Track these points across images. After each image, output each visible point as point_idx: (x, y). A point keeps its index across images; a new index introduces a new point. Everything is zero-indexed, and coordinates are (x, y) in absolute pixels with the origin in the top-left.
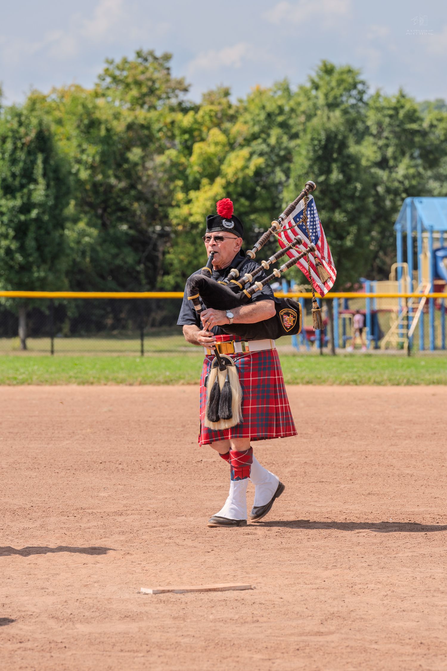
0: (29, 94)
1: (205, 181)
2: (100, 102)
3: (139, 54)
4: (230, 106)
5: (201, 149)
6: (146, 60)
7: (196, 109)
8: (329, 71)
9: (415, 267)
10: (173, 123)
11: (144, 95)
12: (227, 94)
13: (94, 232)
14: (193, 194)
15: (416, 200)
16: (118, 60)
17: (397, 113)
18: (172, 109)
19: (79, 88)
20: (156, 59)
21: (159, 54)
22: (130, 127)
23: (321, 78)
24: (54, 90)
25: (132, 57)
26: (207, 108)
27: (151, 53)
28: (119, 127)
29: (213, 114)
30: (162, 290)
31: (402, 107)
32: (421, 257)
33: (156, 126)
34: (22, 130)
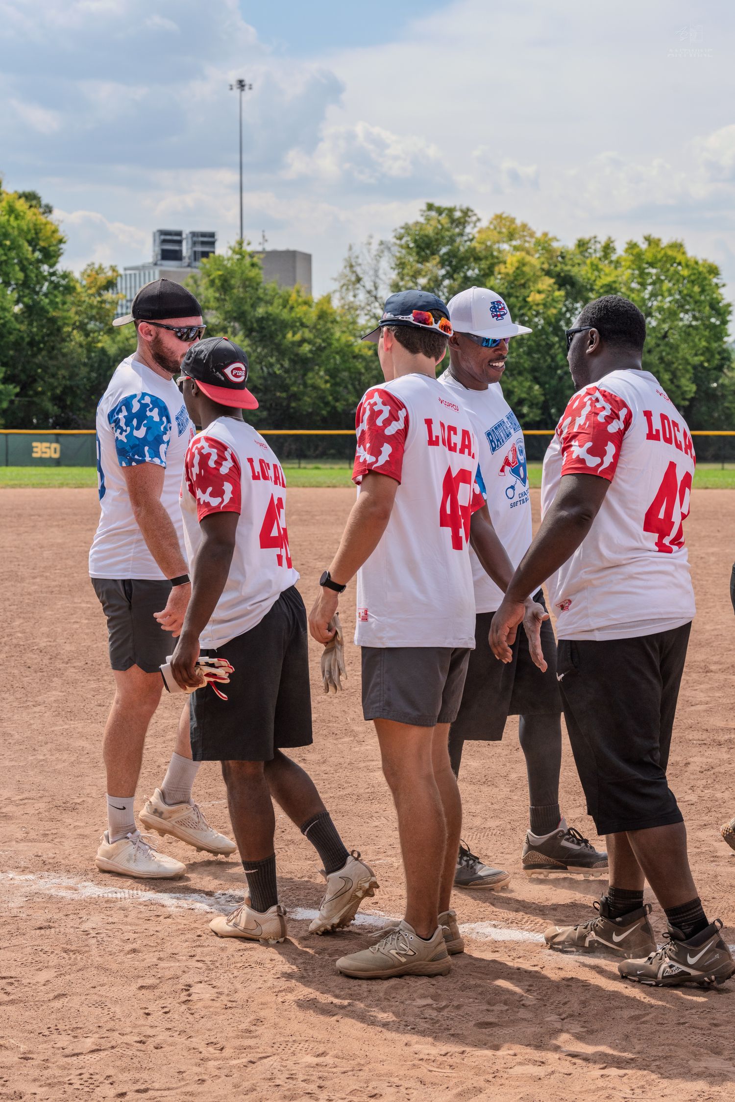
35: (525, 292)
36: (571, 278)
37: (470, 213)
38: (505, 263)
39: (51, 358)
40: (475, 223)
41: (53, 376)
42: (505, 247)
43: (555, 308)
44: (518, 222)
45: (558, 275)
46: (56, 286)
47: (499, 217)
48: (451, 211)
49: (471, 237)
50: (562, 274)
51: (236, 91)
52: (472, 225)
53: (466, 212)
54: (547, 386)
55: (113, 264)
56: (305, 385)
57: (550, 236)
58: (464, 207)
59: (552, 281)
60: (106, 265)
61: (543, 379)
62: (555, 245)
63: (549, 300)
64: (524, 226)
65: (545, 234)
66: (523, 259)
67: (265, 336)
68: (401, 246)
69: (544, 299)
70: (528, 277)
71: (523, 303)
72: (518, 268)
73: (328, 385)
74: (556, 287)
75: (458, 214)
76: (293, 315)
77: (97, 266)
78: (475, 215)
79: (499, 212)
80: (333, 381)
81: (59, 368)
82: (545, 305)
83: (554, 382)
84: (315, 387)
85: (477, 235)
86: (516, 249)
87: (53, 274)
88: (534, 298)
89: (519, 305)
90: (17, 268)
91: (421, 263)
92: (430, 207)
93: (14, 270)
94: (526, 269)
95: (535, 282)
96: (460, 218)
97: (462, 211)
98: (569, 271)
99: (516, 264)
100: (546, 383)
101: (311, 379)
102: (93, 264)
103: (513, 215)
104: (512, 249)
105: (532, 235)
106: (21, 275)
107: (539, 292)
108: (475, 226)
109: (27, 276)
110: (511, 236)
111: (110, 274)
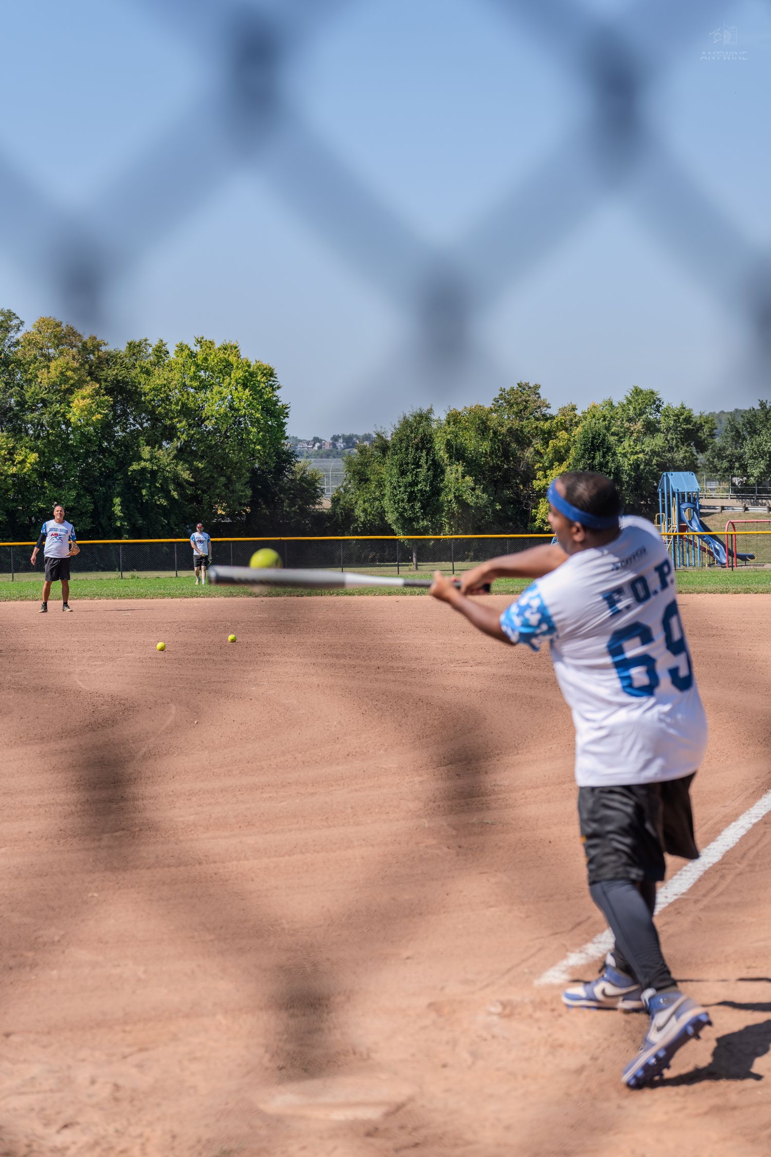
0: (448, 412)
1: (556, 463)
2: (494, 415)
3: (519, 385)
4: (575, 416)
5: (553, 443)
6: (524, 389)
7: (552, 418)
8: (637, 392)
9: (669, 516)
10: (536, 428)
11: (521, 411)
12: (574, 409)
13: (485, 496)
14: (548, 472)
15: (669, 474)
16: (508, 389)
17: (679, 418)
18: (537, 419)
19: (480, 408)
20: (530, 388)
21: (531, 385)
22: (510, 430)
23: (633, 397)
24: (465, 408)
25: (516, 386)
26: (560, 417)
27: (527, 384)
28: (504, 430)
29: (563, 421)
30: (532, 532)
31: (682, 414)
32: (672, 509)
33: (526, 430)
34: (413, 435)
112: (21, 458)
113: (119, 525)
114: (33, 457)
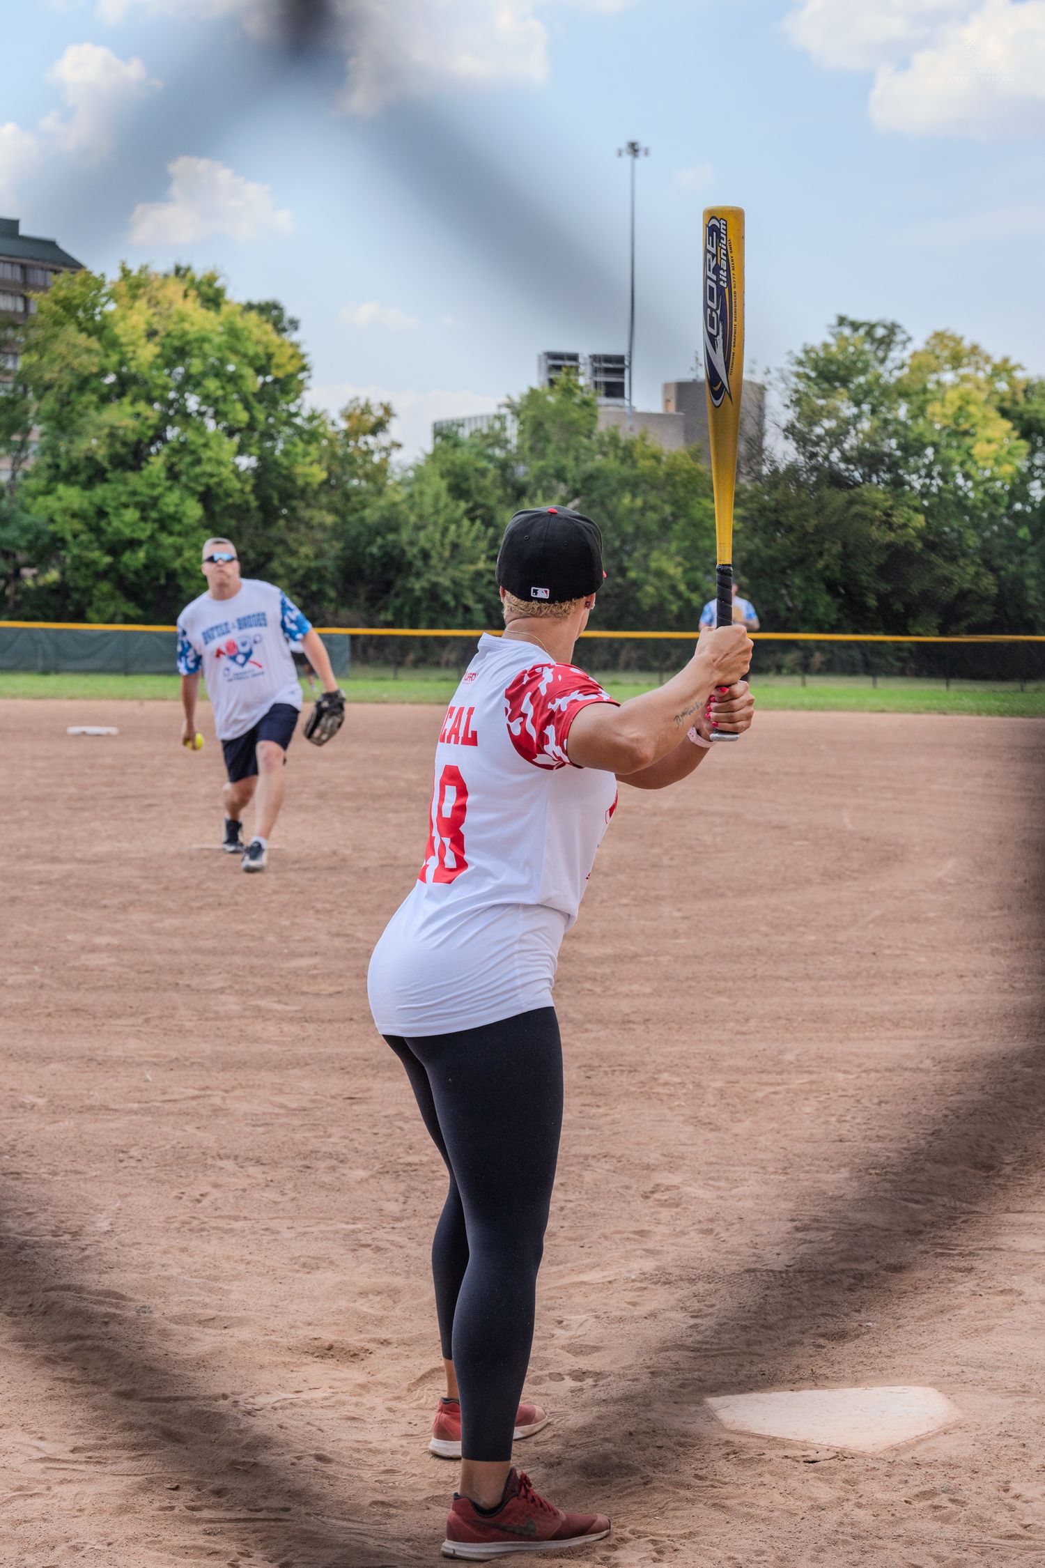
35: (968, 441)
36: (1038, 421)
37: (897, 330)
38: (943, 400)
39: (290, 529)
40: (904, 343)
41: (293, 553)
42: (948, 377)
43: (1010, 463)
44: (967, 343)
45: (1020, 417)
46: (299, 431)
47: (940, 336)
48: (872, 327)
49: (898, 363)
50: (1026, 416)
51: (627, 158)
52: (900, 347)
53: (892, 329)
54: (1003, 573)
55: (385, 400)
56: (647, 570)
57: (1013, 362)
58: (888, 321)
59: (1007, 425)
60: (375, 401)
61: (998, 562)
62: (1019, 375)
63: (1003, 452)
64: (975, 350)
65: (1006, 360)
66: (969, 394)
67: (594, 501)
68: (798, 375)
69: (995, 451)
70: (973, 420)
71: (965, 457)
72: (960, 408)
73: (680, 570)
74: (1016, 434)
75: (880, 332)
76: (637, 472)
77: (362, 402)
78: (904, 332)
79: (940, 328)
80: (688, 565)
81: (301, 544)
82: (997, 461)
83: (1012, 568)
84: (660, 574)
85: (908, 361)
86: (964, 379)
87: (296, 415)
88: (980, 449)
89: (958, 459)
90: (239, 406)
91: (824, 397)
92: (842, 321)
93: (234, 409)
94: (972, 409)
95: (985, 426)
96: (884, 337)
97: (885, 327)
98: (1037, 411)
99: (958, 403)
100: (1001, 568)
101: (656, 561)
102: (357, 399)
103: (959, 334)
104: (957, 380)
105: (988, 359)
106: (243, 417)
107: (989, 441)
108: (904, 348)
109: (253, 418)
110: (956, 361)
111: (379, 413)
112: (902, 521)
113: (1031, 616)
114: (920, 520)
